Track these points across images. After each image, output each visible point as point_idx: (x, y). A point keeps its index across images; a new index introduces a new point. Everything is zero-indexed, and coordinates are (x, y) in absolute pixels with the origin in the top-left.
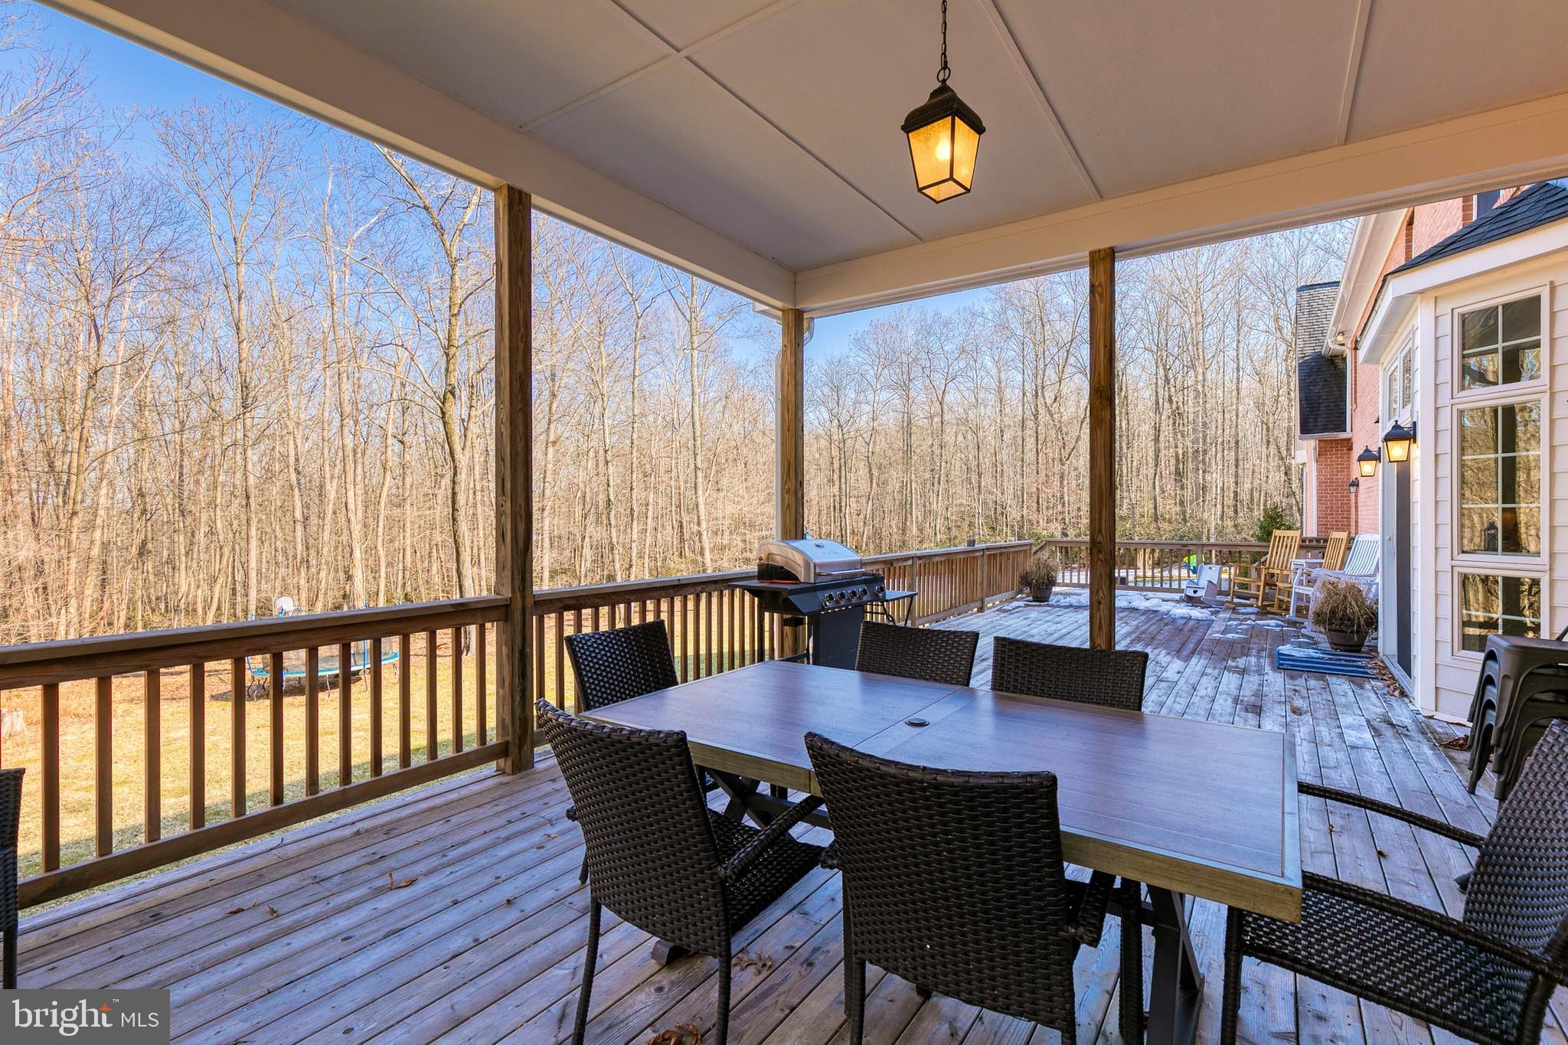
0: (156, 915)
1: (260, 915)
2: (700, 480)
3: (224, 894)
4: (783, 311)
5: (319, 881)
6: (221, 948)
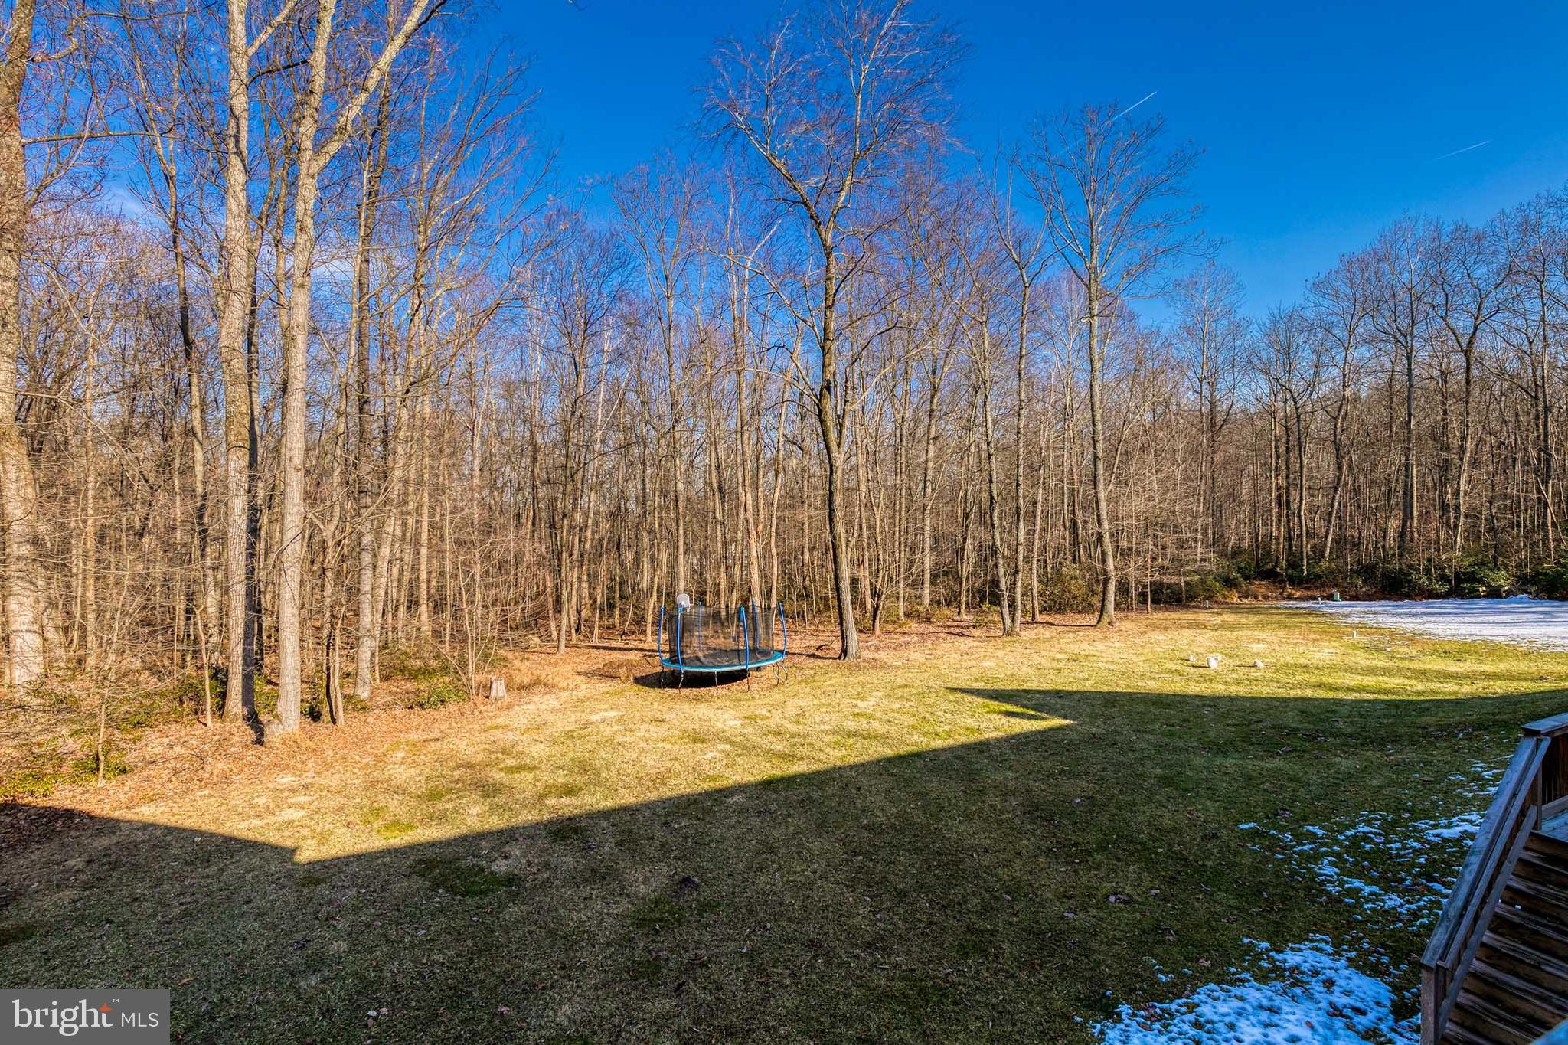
2: (1101, 471)
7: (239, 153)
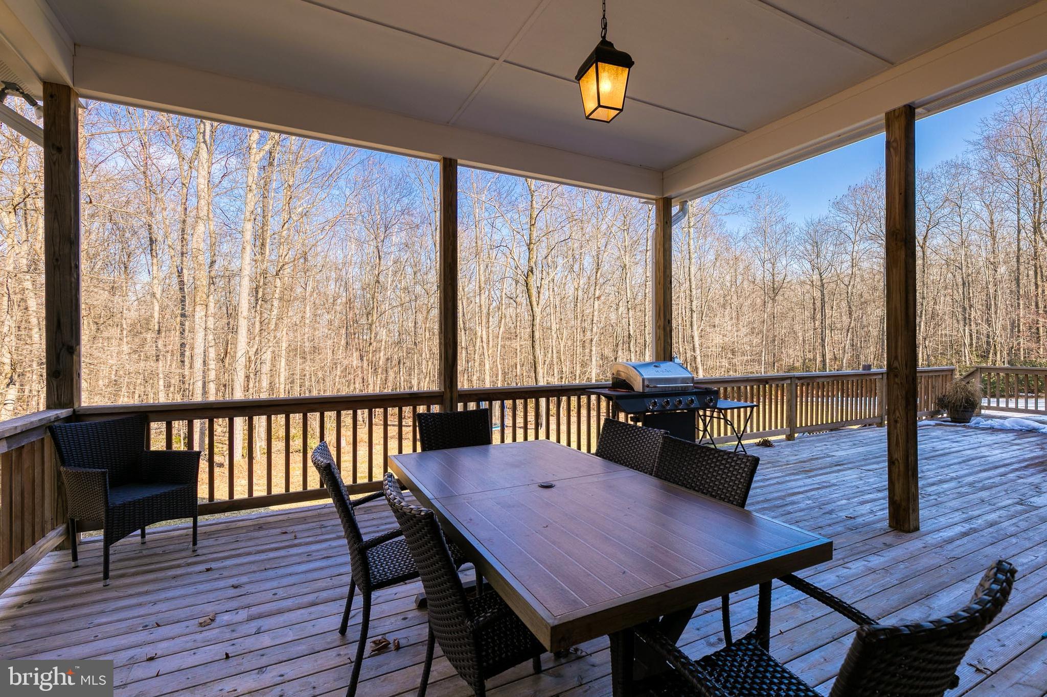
0: (260, 527)
1: (291, 536)
2: (695, 319)
3: (287, 524)
4: (656, 200)
5: (322, 527)
6: (268, 547)
7: (205, 142)
